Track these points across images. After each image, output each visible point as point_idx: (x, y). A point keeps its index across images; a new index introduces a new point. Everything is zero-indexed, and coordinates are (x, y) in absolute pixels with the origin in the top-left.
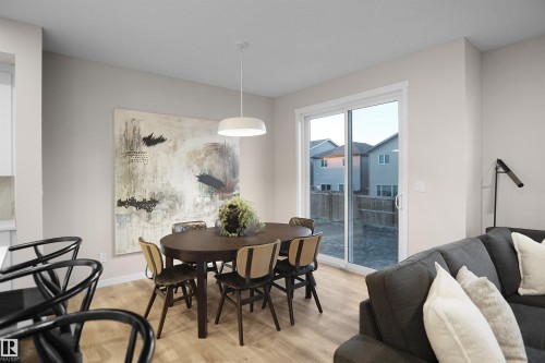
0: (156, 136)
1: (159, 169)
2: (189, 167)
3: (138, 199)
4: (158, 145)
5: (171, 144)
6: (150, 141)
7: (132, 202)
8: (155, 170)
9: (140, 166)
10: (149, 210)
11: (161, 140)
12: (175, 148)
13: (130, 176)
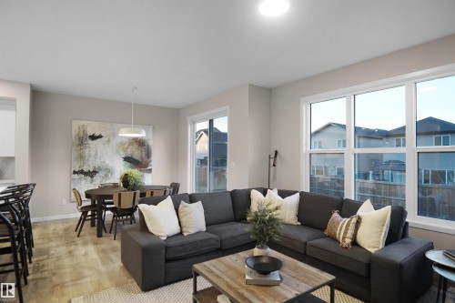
0: (97, 134)
1: (99, 154)
2: (118, 152)
3: (85, 170)
4: (99, 140)
5: (106, 139)
6: (93, 138)
7: (82, 172)
8: (97, 154)
9: (87, 151)
10: (92, 177)
11: (100, 137)
12: (109, 141)
13: (81, 157)
